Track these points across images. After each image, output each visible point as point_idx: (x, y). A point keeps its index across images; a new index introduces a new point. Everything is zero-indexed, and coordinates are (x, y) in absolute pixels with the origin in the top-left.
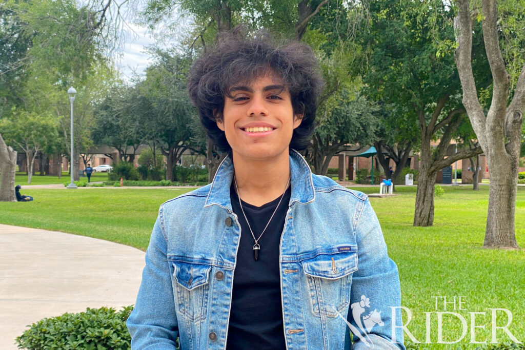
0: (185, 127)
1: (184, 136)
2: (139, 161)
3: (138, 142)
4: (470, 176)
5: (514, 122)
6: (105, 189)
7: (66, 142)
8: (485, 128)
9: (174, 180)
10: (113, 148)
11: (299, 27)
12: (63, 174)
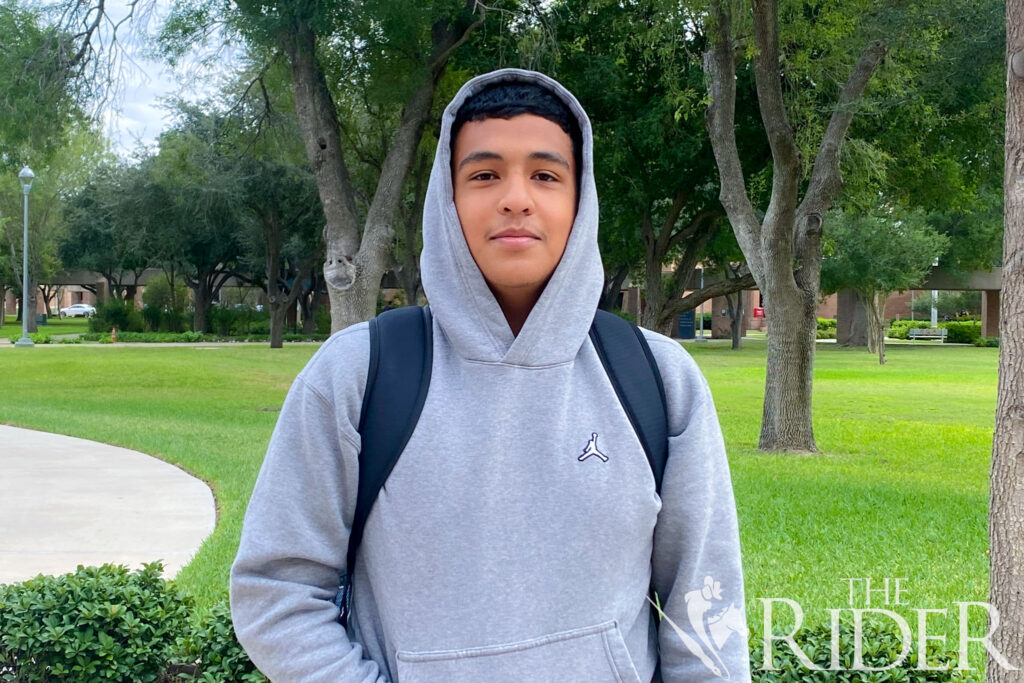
0: (228, 237)
1: (225, 255)
2: (144, 297)
3: (144, 264)
4: (726, 325)
5: (809, 233)
6: (85, 348)
7: (14, 264)
8: (760, 244)
9: (208, 332)
10: (98, 274)
11: (434, 64)
12: (7, 320)
